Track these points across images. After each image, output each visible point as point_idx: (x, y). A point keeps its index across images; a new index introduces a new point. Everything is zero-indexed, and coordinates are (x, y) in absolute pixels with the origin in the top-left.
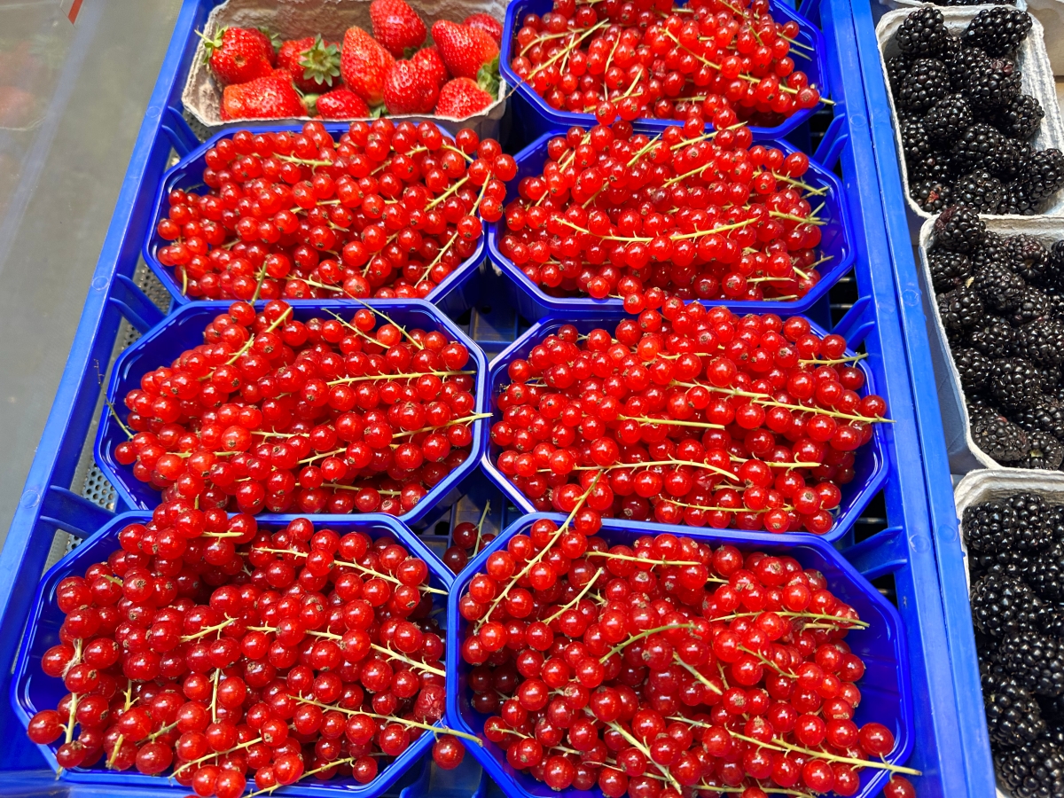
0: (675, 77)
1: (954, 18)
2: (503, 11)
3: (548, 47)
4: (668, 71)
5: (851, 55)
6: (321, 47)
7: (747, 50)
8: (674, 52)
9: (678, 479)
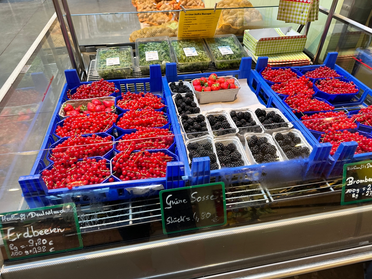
0: (142, 104)
1: (183, 95)
2: (115, 100)
3: (122, 103)
4: (141, 104)
5: (168, 100)
6: (84, 106)
7: (153, 100)
8: (142, 101)
9: (145, 144)
